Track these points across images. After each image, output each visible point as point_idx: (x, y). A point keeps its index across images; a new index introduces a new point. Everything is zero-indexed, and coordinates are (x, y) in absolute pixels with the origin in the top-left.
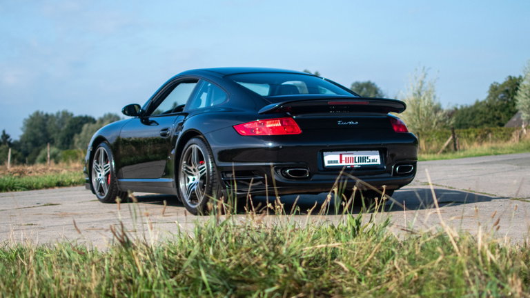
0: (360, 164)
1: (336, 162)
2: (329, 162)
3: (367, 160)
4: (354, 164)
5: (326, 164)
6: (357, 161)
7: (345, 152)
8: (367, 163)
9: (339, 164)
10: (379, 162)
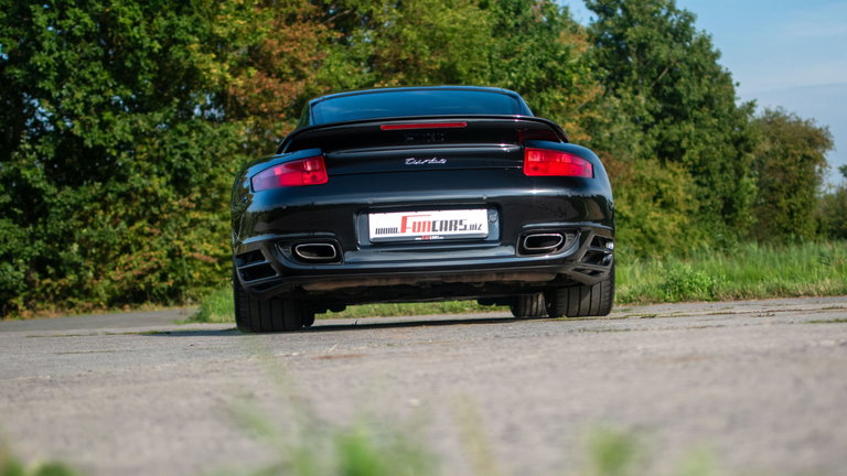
0: (443, 233)
1: (395, 230)
2: (378, 231)
3: (459, 227)
4: (431, 233)
5: (373, 235)
6: (438, 227)
7: (414, 213)
8: (458, 232)
9: (400, 234)
10: (485, 230)
